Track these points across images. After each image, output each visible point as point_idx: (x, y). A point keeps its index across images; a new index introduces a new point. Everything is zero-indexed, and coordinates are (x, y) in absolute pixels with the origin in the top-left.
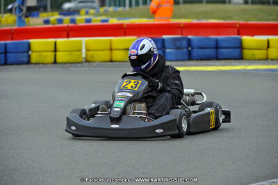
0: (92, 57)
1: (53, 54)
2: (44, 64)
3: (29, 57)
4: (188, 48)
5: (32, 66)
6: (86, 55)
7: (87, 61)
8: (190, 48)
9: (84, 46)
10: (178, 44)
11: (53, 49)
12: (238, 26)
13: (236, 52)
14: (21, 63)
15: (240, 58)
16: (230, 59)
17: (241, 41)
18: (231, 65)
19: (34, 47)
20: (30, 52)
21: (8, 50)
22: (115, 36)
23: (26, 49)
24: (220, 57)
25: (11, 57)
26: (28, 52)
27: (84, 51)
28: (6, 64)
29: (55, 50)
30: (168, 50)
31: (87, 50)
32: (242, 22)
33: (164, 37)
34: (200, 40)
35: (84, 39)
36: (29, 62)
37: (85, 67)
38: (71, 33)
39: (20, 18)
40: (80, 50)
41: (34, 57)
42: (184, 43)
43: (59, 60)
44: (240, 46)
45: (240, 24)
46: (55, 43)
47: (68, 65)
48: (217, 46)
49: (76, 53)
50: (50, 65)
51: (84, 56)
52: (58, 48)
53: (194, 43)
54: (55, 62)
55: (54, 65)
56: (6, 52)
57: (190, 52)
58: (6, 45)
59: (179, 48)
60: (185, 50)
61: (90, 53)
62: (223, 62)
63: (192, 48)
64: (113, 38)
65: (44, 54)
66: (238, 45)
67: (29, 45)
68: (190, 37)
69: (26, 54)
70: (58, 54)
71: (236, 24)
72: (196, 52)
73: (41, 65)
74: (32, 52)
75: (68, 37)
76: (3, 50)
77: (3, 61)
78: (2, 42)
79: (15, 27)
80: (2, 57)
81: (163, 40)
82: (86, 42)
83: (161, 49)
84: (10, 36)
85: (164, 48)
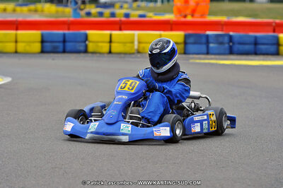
0: (144, 48)
1: (108, 45)
2: (100, 53)
3: (86, 46)
4: (229, 43)
5: (90, 55)
6: (139, 47)
7: (138, 52)
8: (231, 44)
9: (136, 38)
10: (221, 39)
11: (108, 40)
12: (274, 24)
13: (273, 49)
14: (78, 52)
15: (277, 53)
16: (268, 54)
17: (277, 39)
18: (270, 60)
19: (90, 38)
20: (87, 42)
21: (67, 39)
22: (164, 30)
23: (83, 39)
24: (258, 53)
25: (69, 46)
27: (136, 43)
28: (64, 51)
29: (111, 42)
30: (211, 45)
31: (139, 43)
32: (278, 21)
33: (208, 33)
34: (241, 37)
35: (136, 33)
36: (86, 51)
37: (139, 58)
38: (123, 27)
39: (75, 10)
40: (133, 42)
41: (91, 47)
42: (226, 39)
43: (114, 50)
44: (277, 44)
45: (276, 23)
46: (111, 35)
47: (122, 55)
48: (256, 42)
50: (106, 55)
51: (136, 47)
52: (113, 39)
53: (235, 40)
54: (110, 52)
55: (110, 55)
56: (64, 41)
57: (231, 47)
58: (64, 35)
59: (221, 43)
60: (227, 45)
61: (142, 45)
62: (262, 57)
63: (233, 44)
64: (162, 33)
65: (100, 44)
66: (275, 42)
67: (86, 37)
68: (231, 33)
69: (83, 44)
70: (113, 45)
71: (272, 23)
72: (236, 47)
73: (98, 55)
74: (90, 42)
75: (120, 29)
76: (61, 39)
77: (61, 49)
78: (61, 32)
79: (71, 19)
80: (61, 45)
81: (207, 36)
82: (139, 36)
83: (205, 44)
84: (66, 27)
85: (208, 43)
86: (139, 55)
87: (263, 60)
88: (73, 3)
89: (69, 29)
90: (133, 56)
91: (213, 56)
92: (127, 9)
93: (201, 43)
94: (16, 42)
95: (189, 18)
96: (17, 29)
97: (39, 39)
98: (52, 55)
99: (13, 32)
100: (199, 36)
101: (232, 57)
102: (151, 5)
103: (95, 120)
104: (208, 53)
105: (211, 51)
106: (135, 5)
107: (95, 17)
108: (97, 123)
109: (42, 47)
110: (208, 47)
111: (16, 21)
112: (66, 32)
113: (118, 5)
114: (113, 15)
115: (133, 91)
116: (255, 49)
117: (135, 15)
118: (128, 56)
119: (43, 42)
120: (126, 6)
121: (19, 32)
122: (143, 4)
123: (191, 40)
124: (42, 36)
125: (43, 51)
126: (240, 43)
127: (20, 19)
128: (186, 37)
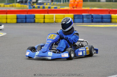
0: (58, 21)
1: (43, 19)
2: (40, 23)
3: (35, 20)
5: (36, 23)
6: (55, 20)
7: (55, 22)
8: (92, 18)
9: (54, 17)
10: (88, 17)
11: (43, 17)
12: (109, 10)
13: (109, 20)
14: (31, 22)
15: (110, 22)
16: (107, 22)
17: (111, 16)
18: (108, 25)
19: (36, 17)
20: (35, 19)
21: (27, 17)
22: (65, 13)
23: (33, 17)
24: (103, 22)
25: (28, 20)
26: (34, 18)
27: (54, 19)
28: (26, 22)
29: (44, 18)
30: (84, 19)
31: (56, 18)
32: (111, 9)
33: (83, 14)
34: (96, 16)
35: (55, 15)
36: (34, 22)
40: (53, 18)
41: (37, 20)
42: (90, 17)
43: (46, 21)
44: (111, 18)
45: (110, 10)
46: (44, 16)
47: (49, 24)
48: (102, 18)
49: (52, 19)
50: (42, 23)
51: (54, 20)
53: (94, 17)
54: (44, 22)
55: (44, 24)
56: (26, 18)
57: (92, 20)
58: (26, 16)
59: (88, 18)
60: (91, 19)
61: (57, 19)
62: (104, 23)
63: (93, 18)
64: (65, 14)
65: (40, 19)
66: (110, 17)
67: (34, 17)
68: (92, 14)
69: (33, 19)
70: (45, 19)
71: (108, 10)
72: (94, 20)
73: (39, 23)
75: (48, 13)
76: (25, 18)
77: (25, 21)
78: (25, 15)
79: (28, 9)
80: (24, 20)
81: (83, 15)
82: (55, 16)
83: (82, 18)
84: (26, 12)
85: (83, 18)
86: (56, 23)
87: (106, 25)
88: (29, 3)
89: (27, 14)
90: (53, 24)
91: (85, 23)
92: (49, 5)
93: (80, 18)
94: (7, 19)
95: (75, 9)
96: (7, 14)
97: (16, 18)
98: (21, 24)
99: (5, 15)
100: (80, 16)
101: (93, 23)
102: (59, 3)
103: (38, 51)
104: (83, 22)
105: (84, 21)
106: (52, 3)
107: (36, 8)
108: (39, 52)
109: (17, 21)
110: (83, 20)
111: (6, 10)
112: (26, 15)
113: (45, 4)
114: (44, 7)
115: (54, 39)
116: (102, 20)
117: (53, 8)
118: (51, 24)
119: (17, 19)
120: (48, 4)
121: (8, 15)
122: (55, 3)
123: (76, 17)
124: (17, 16)
125: (17, 22)
126: (96, 18)
127: (8, 10)
128: (74, 16)
